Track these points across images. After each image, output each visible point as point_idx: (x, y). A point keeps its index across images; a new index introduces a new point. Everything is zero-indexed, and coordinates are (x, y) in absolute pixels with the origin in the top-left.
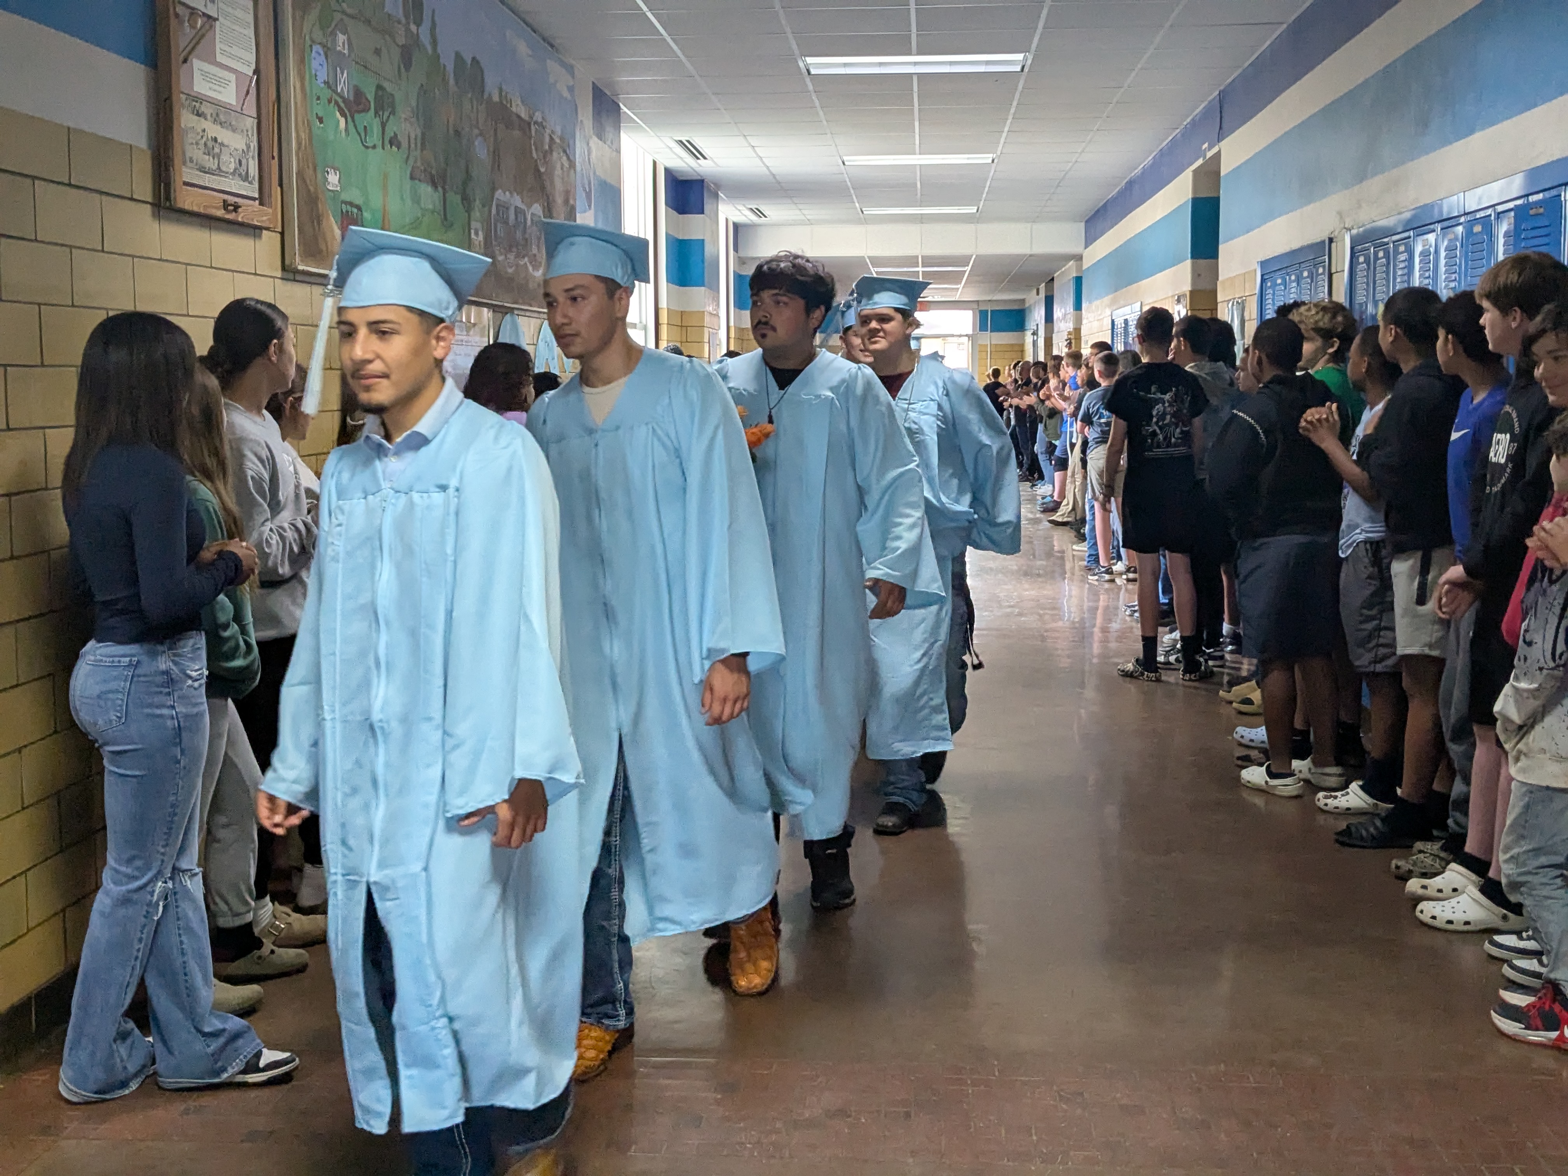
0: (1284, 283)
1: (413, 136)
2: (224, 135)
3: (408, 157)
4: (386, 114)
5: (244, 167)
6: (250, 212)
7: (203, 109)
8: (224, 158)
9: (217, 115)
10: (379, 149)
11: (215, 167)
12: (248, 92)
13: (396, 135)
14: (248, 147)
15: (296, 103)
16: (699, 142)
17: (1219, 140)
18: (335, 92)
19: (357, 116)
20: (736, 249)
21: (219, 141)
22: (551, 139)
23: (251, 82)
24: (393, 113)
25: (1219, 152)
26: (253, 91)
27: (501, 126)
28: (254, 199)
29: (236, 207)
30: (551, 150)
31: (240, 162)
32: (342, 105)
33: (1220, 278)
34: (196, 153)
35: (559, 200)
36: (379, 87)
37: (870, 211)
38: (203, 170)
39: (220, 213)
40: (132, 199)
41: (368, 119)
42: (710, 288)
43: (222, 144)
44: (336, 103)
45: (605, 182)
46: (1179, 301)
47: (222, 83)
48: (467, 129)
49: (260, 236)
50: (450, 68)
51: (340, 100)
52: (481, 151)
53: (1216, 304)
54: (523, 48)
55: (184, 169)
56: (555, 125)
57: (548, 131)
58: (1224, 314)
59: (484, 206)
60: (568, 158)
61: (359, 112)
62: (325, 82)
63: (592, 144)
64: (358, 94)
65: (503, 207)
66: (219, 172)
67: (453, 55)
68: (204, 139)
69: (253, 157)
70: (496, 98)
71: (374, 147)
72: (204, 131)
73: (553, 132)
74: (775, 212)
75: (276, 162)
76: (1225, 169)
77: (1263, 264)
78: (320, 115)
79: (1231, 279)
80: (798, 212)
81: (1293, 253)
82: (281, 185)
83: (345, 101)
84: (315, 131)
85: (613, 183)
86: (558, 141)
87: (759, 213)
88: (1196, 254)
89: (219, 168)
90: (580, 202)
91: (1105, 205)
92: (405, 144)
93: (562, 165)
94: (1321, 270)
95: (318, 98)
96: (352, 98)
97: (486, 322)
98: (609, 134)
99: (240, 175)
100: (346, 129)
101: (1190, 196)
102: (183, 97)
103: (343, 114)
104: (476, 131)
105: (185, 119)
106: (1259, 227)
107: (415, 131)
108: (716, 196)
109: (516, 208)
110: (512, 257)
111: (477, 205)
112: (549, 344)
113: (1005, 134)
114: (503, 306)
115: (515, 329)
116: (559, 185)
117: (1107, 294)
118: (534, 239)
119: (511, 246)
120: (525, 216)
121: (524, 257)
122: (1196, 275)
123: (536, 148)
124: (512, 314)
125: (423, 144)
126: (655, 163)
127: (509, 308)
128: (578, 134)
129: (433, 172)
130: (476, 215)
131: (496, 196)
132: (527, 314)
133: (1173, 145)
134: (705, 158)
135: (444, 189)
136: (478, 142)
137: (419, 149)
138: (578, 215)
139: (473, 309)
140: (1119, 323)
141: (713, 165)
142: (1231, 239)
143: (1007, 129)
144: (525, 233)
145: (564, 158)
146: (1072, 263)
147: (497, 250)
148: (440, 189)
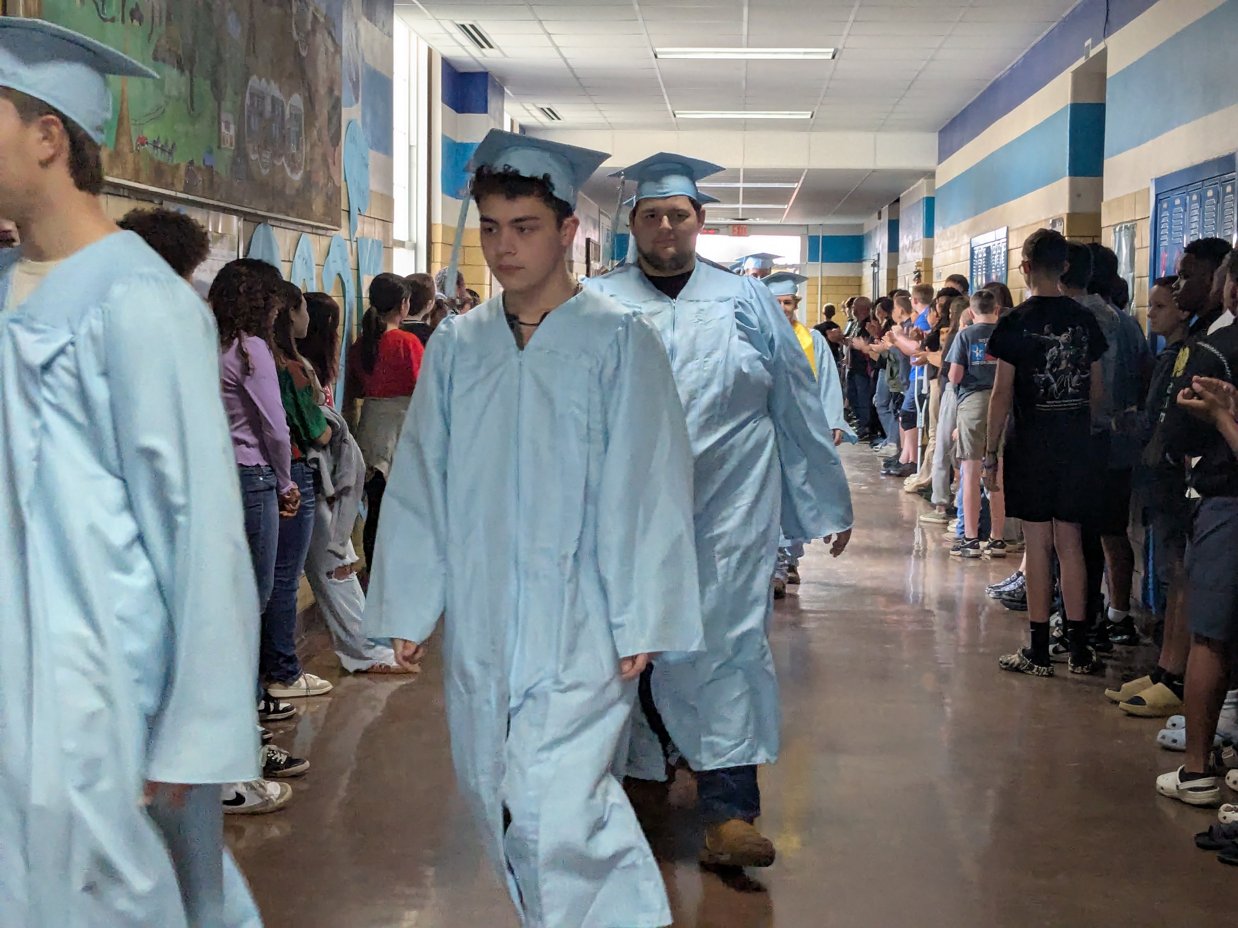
0: (1184, 204)
3: (151, 34)
10: (119, 23)
16: (484, 28)
17: (1105, 37)
22: (315, 17)
25: (1105, 51)
30: (314, 30)
33: (1105, 199)
35: (322, 90)
45: (375, 71)
48: (219, 2)
52: (234, 29)
53: (1100, 229)
57: (311, 8)
58: (1108, 240)
59: (236, 94)
60: (334, 41)
63: (360, 25)
65: (259, 96)
73: (317, 11)
74: (569, 113)
76: (1112, 71)
77: (1160, 180)
79: (1118, 199)
80: (598, 114)
85: (383, 73)
86: (322, 20)
87: (551, 114)
88: (1076, 170)
90: (346, 93)
93: (327, 49)
97: (235, 230)
98: (381, 14)
101: (1069, 101)
104: (230, 6)
106: (1152, 138)
108: (502, 92)
109: (274, 99)
110: (267, 155)
111: (229, 91)
112: (306, 262)
113: (849, 25)
114: (256, 215)
115: (269, 241)
116: (323, 72)
117: (965, 218)
118: (293, 136)
119: (267, 143)
120: (283, 106)
121: (280, 156)
122: (1075, 195)
123: (297, 27)
124: (266, 224)
125: (169, 19)
126: (430, 51)
127: (263, 216)
128: (345, 13)
129: (180, 52)
130: (227, 104)
131: (250, 83)
132: (283, 225)
133: (1048, 41)
134: (491, 47)
135: (191, 72)
136: (231, 18)
137: (164, 23)
138: (343, 109)
139: (222, 216)
140: (980, 252)
141: (501, 55)
142: (1119, 152)
143: (852, 18)
144: (282, 127)
145: (329, 42)
146: (922, 181)
147: (250, 147)
148: (187, 73)
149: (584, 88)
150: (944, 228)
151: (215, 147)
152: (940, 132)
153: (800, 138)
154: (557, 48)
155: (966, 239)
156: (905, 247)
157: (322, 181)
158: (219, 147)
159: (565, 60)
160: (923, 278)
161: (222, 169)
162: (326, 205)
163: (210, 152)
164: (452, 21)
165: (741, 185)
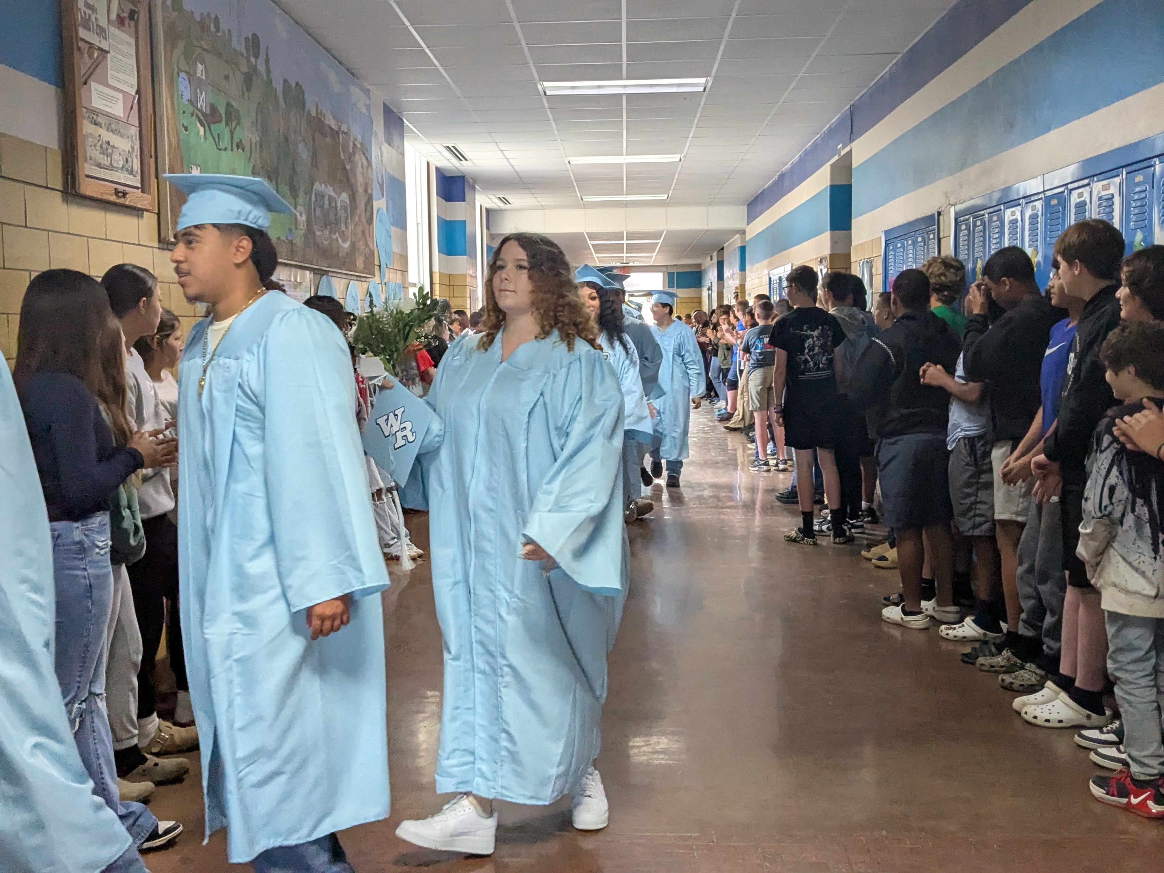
0: (903, 246)
1: (254, 141)
2: (114, 140)
3: (250, 158)
4: (234, 124)
5: (130, 164)
6: (135, 198)
7: (99, 120)
8: (116, 156)
9: (110, 124)
10: (229, 152)
11: (108, 163)
12: (132, 107)
13: (241, 140)
14: (133, 148)
15: (167, 117)
16: (463, 148)
17: (850, 142)
18: (196, 107)
19: (212, 126)
20: (488, 228)
21: (111, 144)
22: (354, 144)
23: (134, 99)
24: (238, 123)
25: (850, 151)
26: (136, 107)
27: (317, 134)
28: (137, 188)
29: (125, 194)
30: (354, 152)
31: (127, 161)
32: (202, 118)
33: (853, 244)
34: (94, 153)
35: (361, 190)
36: (229, 104)
37: (587, 199)
38: (99, 166)
39: (113, 198)
40: (47, 188)
41: (220, 127)
42: (471, 257)
43: (113, 147)
44: (197, 116)
45: (393, 177)
46: (821, 261)
47: (113, 100)
48: (293, 137)
49: (142, 216)
50: (280, 91)
51: (200, 114)
52: (304, 154)
53: (850, 263)
54: (332, 77)
55: (86, 165)
56: (356, 133)
57: (352, 139)
58: (856, 271)
59: (306, 194)
60: (367, 159)
61: (214, 123)
62: (189, 100)
63: (383, 149)
64: (213, 109)
65: (321, 196)
66: (111, 167)
67: (282, 82)
68: (100, 143)
69: (136, 157)
70: (314, 114)
71: (225, 149)
72: (100, 136)
73: (355, 139)
74: (517, 200)
75: (153, 160)
76: (855, 163)
77: (887, 232)
78: (185, 125)
79: (861, 244)
80: (534, 200)
81: (910, 224)
82: (157, 176)
83: (204, 114)
84: (182, 137)
85: (399, 178)
86: (359, 146)
87: (505, 201)
88: (834, 227)
89: (111, 164)
90: (375, 191)
91: (762, 192)
92: (247, 148)
93: (362, 164)
94: (932, 236)
95: (184, 112)
96: (208, 112)
97: (308, 280)
98: (396, 141)
99: (127, 170)
100: (205, 136)
101: (828, 183)
102: (84, 110)
103: (202, 124)
104: (300, 138)
105: (86, 128)
106: (882, 205)
107: (256, 138)
108: (474, 188)
109: (330, 196)
110: (327, 232)
111: (301, 193)
112: (354, 298)
113: (690, 139)
114: (320, 270)
115: (330, 286)
116: (360, 179)
117: (765, 258)
118: (343, 220)
119: (326, 224)
120: (336, 202)
121: (335, 233)
122: (834, 243)
123: (344, 152)
124: (328, 275)
125: (261, 147)
126: (428, 163)
127: (326, 271)
128: (373, 142)
129: (269, 169)
130: (301, 200)
131: (315, 187)
132: (338, 275)
133: (815, 146)
134: (466, 160)
135: (277, 181)
136: (301, 146)
137: (258, 151)
138: (374, 202)
139: (299, 272)
140: (775, 278)
141: (472, 164)
142: (861, 215)
143: (691, 135)
144: (336, 215)
145: (364, 159)
146: (737, 236)
147: (315, 227)
148: (274, 182)
149: (525, 183)
150: (752, 265)
151: (293, 227)
152: (748, 205)
153: (661, 211)
154: (508, 159)
155: (766, 272)
156: (728, 277)
157: (362, 248)
158: (296, 228)
159: (512, 166)
160: (739, 297)
161: (299, 241)
162: (365, 262)
163: (291, 230)
164: (441, 144)
165: (625, 242)
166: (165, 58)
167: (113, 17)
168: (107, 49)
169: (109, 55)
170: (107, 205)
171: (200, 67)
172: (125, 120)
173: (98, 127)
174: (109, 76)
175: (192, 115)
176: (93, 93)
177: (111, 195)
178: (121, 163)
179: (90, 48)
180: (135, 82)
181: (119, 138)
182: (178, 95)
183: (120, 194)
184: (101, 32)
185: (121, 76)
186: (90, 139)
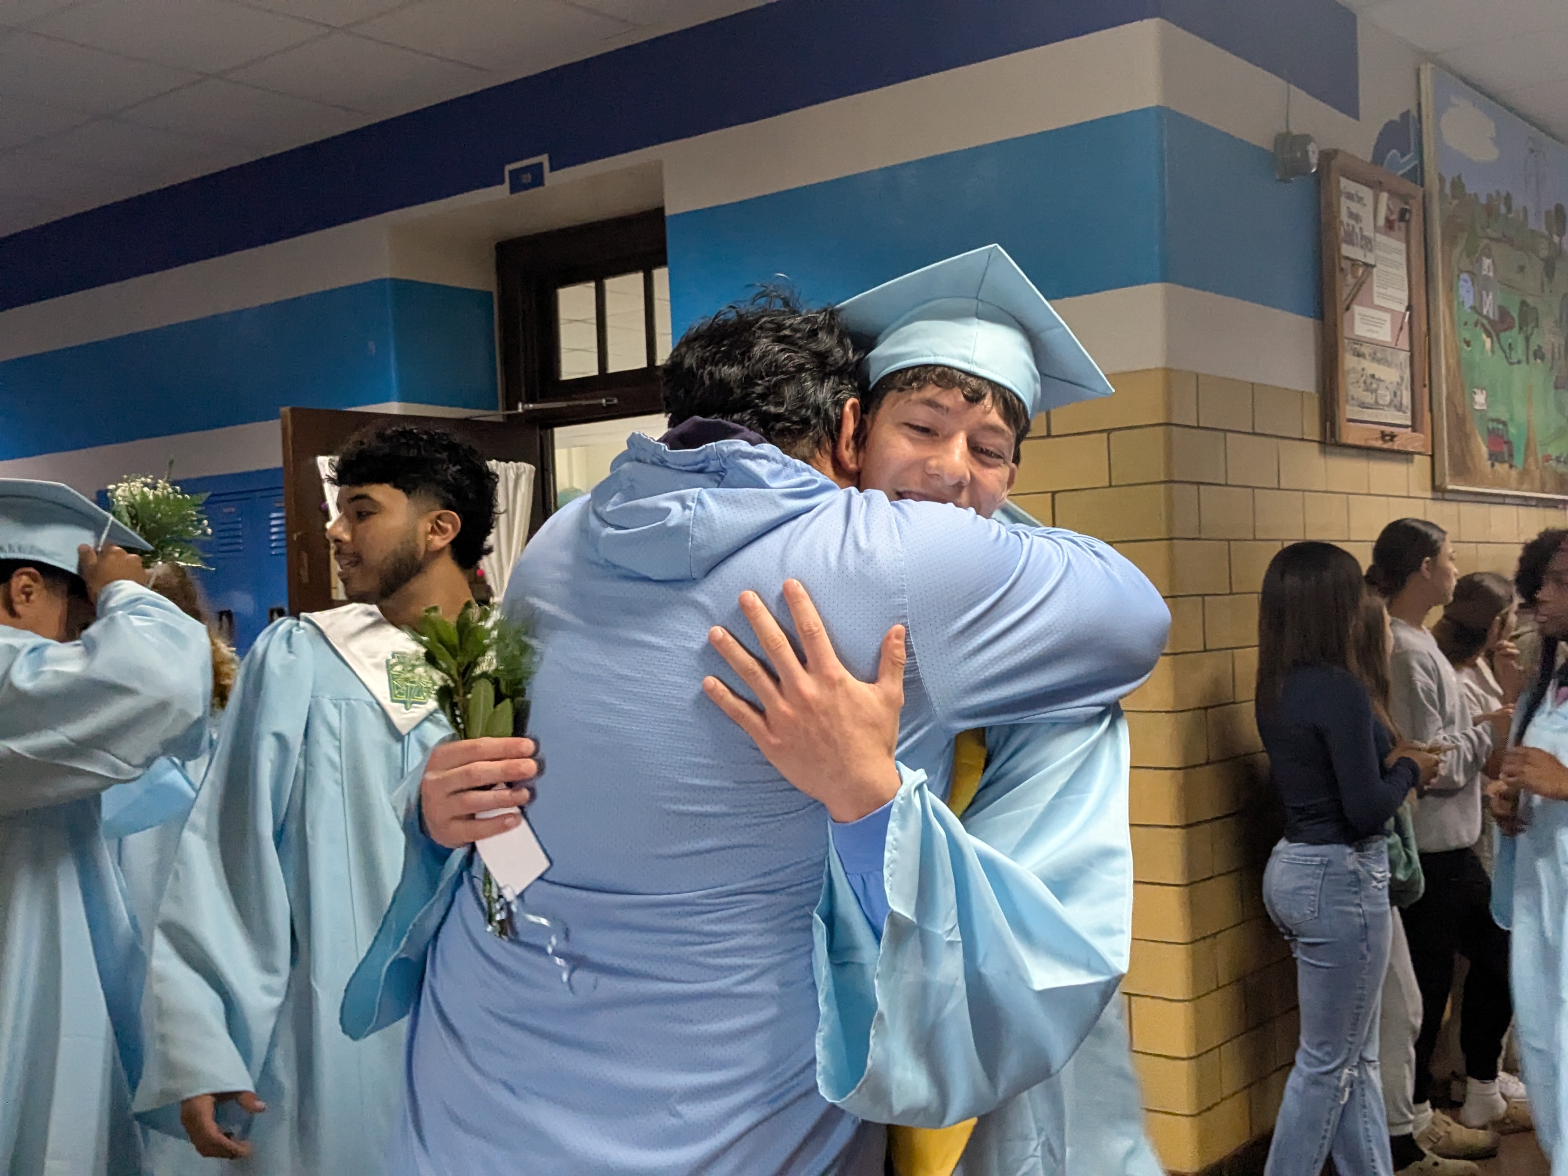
1: (1557, 347)
2: (1380, 371)
4: (1530, 328)
5: (1399, 398)
6: (1404, 440)
7: (1363, 349)
8: (1381, 391)
11: (1373, 401)
12: (1401, 329)
13: (1539, 347)
14: (1402, 378)
15: (1445, 332)
18: (1481, 314)
19: (1502, 335)
21: (1377, 376)
23: (1404, 318)
24: (1536, 326)
26: (1406, 326)
28: (1407, 427)
29: (1392, 437)
31: (1395, 395)
32: (1488, 327)
34: (1357, 390)
36: (1523, 303)
38: (1363, 406)
39: (1379, 444)
40: (1302, 440)
41: (1514, 336)
43: (1379, 380)
44: (1483, 325)
47: (1380, 323)
49: (1412, 461)
51: (1485, 322)
55: (1347, 407)
61: (1504, 331)
62: (1471, 307)
66: (1376, 406)
68: (1364, 378)
69: (1406, 389)
71: (1519, 362)
72: (1363, 369)
75: (1426, 390)
78: (1468, 339)
82: (1431, 410)
84: (1463, 355)
89: (1376, 402)
92: (1548, 357)
95: (1466, 324)
96: (1497, 318)
99: (1395, 406)
100: (1493, 351)
102: (1346, 341)
103: (1489, 335)
105: (1349, 362)
107: (1559, 341)
166: (1443, 258)
167: (1381, 222)
168: (1373, 263)
169: (1375, 270)
170: (1370, 452)
171: (1487, 262)
172: (1393, 345)
173: (1361, 359)
174: (1375, 295)
175: (1476, 324)
176: (1357, 318)
177: (1377, 439)
178: (1388, 399)
179: (1353, 265)
180: (1404, 295)
181: (1386, 368)
182: (1459, 303)
183: (1388, 438)
184: (1367, 244)
185: (1390, 291)
186: (1352, 375)
